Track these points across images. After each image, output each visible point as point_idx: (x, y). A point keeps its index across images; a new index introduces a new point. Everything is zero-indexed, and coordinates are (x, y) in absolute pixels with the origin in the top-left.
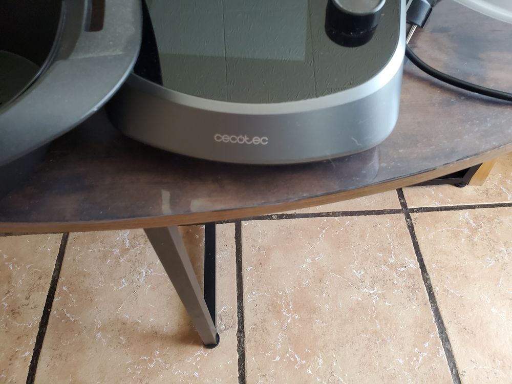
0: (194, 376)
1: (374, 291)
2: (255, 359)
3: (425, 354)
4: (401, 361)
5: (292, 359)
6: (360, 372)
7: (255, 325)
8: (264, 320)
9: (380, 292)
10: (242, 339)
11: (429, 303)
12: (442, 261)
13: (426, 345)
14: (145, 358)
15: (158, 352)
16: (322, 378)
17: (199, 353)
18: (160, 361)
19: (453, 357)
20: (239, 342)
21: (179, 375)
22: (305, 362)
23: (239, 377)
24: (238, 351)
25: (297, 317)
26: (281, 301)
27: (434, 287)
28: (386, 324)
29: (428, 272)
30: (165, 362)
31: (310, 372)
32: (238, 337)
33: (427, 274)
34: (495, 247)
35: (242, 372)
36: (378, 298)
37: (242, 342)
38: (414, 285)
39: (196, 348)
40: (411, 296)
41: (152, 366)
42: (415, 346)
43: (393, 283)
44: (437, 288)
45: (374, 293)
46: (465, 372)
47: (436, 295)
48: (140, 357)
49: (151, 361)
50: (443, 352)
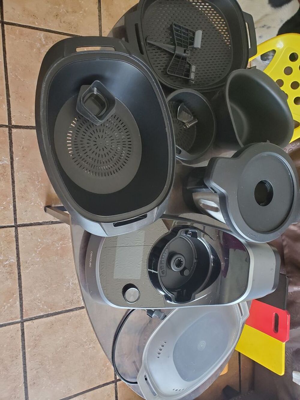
0: (32, 203)
1: (71, 284)
2: (39, 230)
3: (41, 306)
4: (38, 295)
5: (39, 247)
6: (33, 277)
7: (55, 229)
8: (58, 233)
9: (70, 287)
10: (48, 223)
11: (65, 309)
12: (85, 317)
13: (45, 307)
14: (40, 179)
15: (42, 185)
16: (31, 260)
17: (42, 204)
18: (39, 186)
19: (40, 318)
20: (47, 222)
21: (33, 196)
22: (38, 252)
23: (31, 223)
24: (43, 222)
25: (59, 248)
26: (66, 241)
27: (72, 312)
28: (55, 290)
29: (80, 310)
30: (38, 189)
31: (33, 255)
32: (49, 222)
33: (79, 310)
34: (92, 343)
35: (33, 224)
36: (67, 286)
37: (47, 223)
38: (73, 303)
39: (45, 202)
40: (68, 302)
41: (36, 183)
42: (45, 302)
43: (75, 294)
44: (72, 314)
45: (70, 284)
46: (33, 323)
47: (68, 313)
48: (40, 177)
49: (39, 182)
50: (42, 314)
